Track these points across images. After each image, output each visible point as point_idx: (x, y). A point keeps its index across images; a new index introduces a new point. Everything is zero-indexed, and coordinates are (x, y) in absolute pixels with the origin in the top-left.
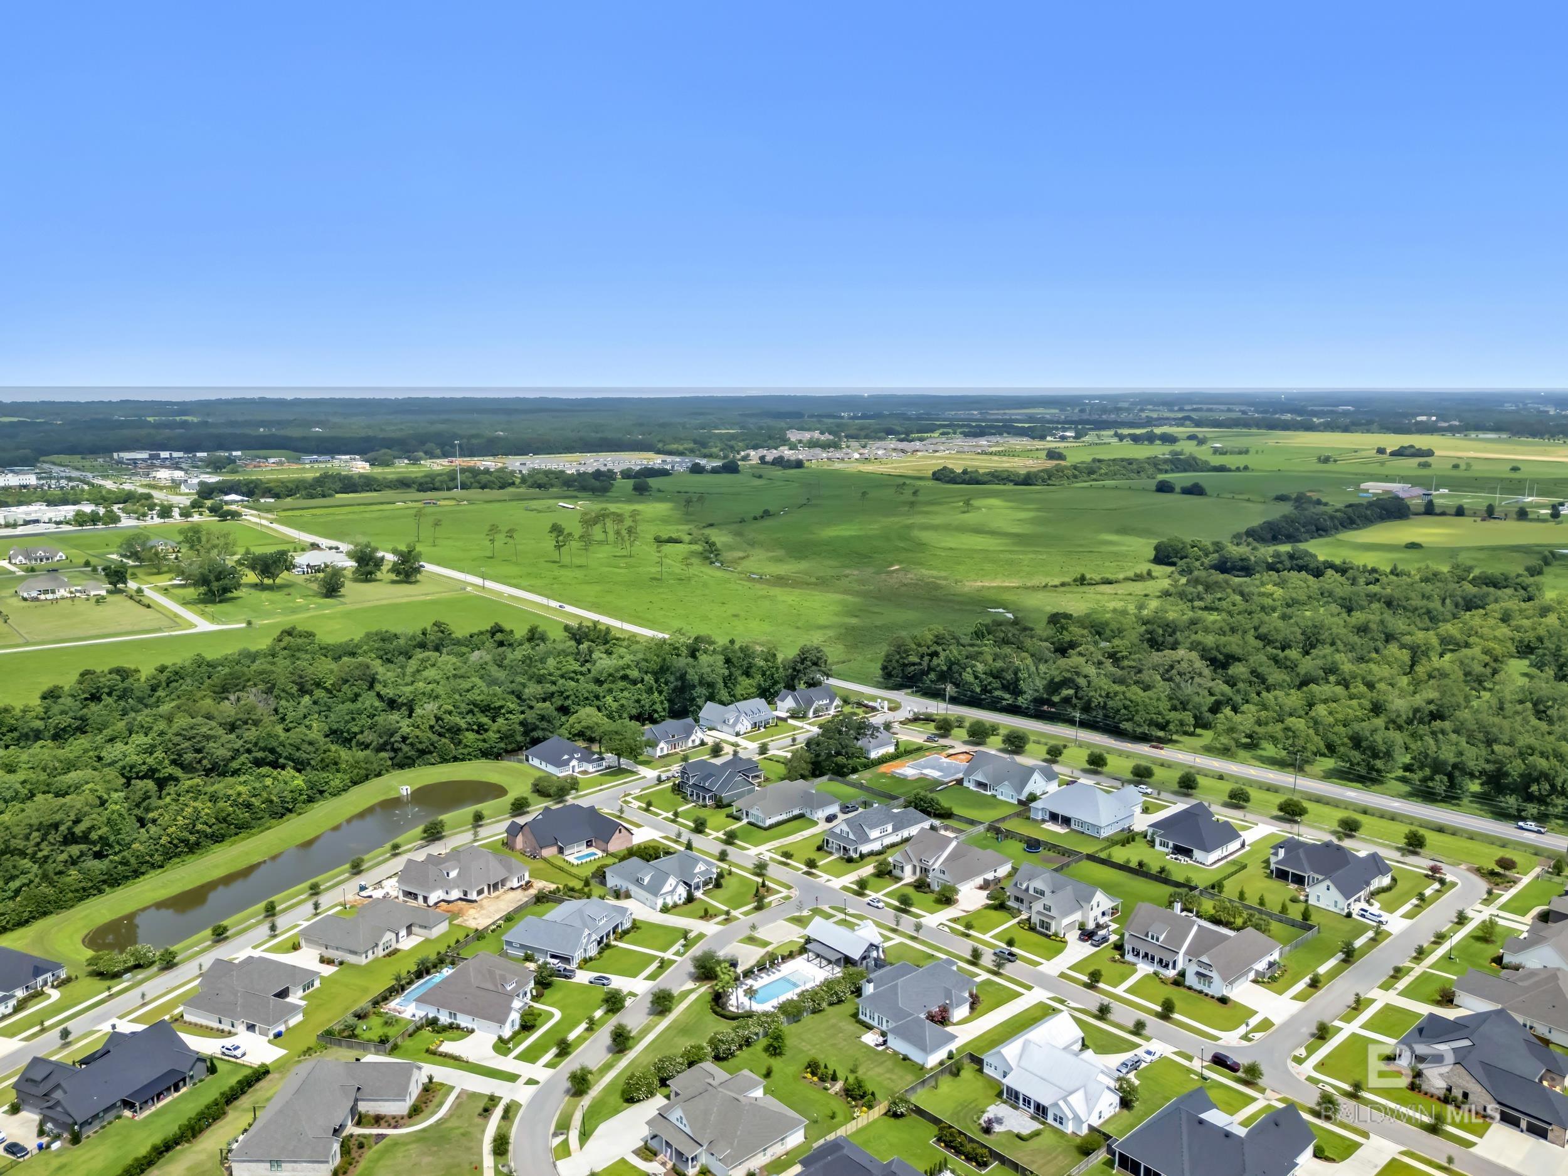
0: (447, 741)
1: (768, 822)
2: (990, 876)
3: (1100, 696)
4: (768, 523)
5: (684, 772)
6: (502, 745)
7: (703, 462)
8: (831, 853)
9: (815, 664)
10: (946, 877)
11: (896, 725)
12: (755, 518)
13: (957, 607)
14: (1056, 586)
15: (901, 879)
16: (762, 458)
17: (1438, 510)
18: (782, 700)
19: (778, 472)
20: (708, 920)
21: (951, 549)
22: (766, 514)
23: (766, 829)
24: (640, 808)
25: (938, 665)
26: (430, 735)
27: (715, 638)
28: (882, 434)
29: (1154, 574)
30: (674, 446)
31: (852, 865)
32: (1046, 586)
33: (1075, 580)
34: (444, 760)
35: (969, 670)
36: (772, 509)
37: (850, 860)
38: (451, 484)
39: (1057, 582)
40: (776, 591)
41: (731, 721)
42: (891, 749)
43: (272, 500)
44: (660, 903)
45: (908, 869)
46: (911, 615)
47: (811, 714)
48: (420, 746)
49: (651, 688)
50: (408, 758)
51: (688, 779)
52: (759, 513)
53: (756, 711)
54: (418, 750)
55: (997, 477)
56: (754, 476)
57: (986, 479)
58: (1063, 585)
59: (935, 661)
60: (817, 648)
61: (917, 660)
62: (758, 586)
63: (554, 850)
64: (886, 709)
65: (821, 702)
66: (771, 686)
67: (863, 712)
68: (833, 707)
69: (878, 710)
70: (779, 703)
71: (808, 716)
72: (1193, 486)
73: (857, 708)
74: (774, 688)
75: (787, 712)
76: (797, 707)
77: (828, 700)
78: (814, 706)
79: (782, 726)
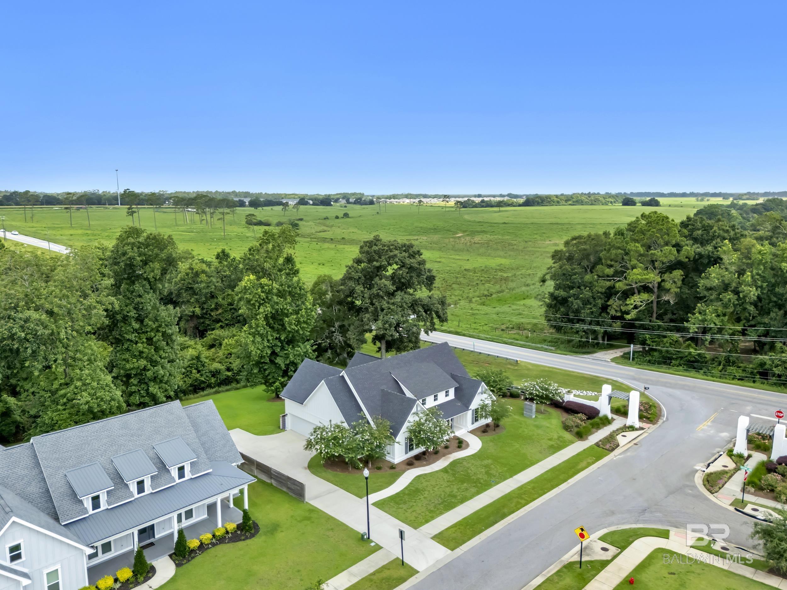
4: (347, 219)
16: (348, 201)
21: (505, 223)
22: (346, 215)
36: (351, 215)
38: (114, 202)
46: (502, 261)
56: (341, 207)
64: (634, 418)
65: (430, 402)
66: (278, 350)
67: (567, 428)
68: (469, 414)
69: (606, 421)
70: (290, 406)
71: (388, 458)
72: (651, 200)
73: (540, 416)
74: (287, 356)
75: (309, 445)
76: (345, 425)
77: (452, 392)
78: (412, 419)
79: (274, 528)
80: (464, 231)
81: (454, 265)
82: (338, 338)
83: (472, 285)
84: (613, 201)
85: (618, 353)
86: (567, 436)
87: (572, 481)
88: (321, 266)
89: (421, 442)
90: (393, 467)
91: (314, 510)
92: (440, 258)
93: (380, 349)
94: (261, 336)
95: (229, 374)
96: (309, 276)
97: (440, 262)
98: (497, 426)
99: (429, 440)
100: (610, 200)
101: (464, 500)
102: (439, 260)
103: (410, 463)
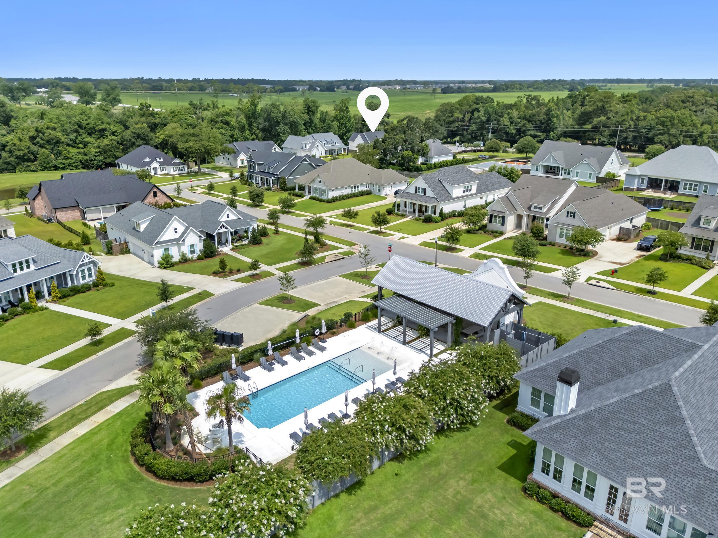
0: (47, 152)
1: (332, 195)
2: (627, 225)
3: (632, 119)
5: (250, 161)
6: (101, 158)
8: (403, 216)
10: (576, 222)
15: (501, 233)
18: (353, 140)
20: (225, 276)
23: (329, 201)
24: (203, 193)
26: (29, 144)
31: (431, 225)
34: (45, 168)
37: (428, 220)
41: (308, 146)
42: (451, 158)
44: (158, 254)
45: (511, 221)
48: (18, 153)
49: (244, 127)
50: (8, 163)
51: (254, 168)
53: (330, 141)
54: (17, 158)
63: (77, 214)
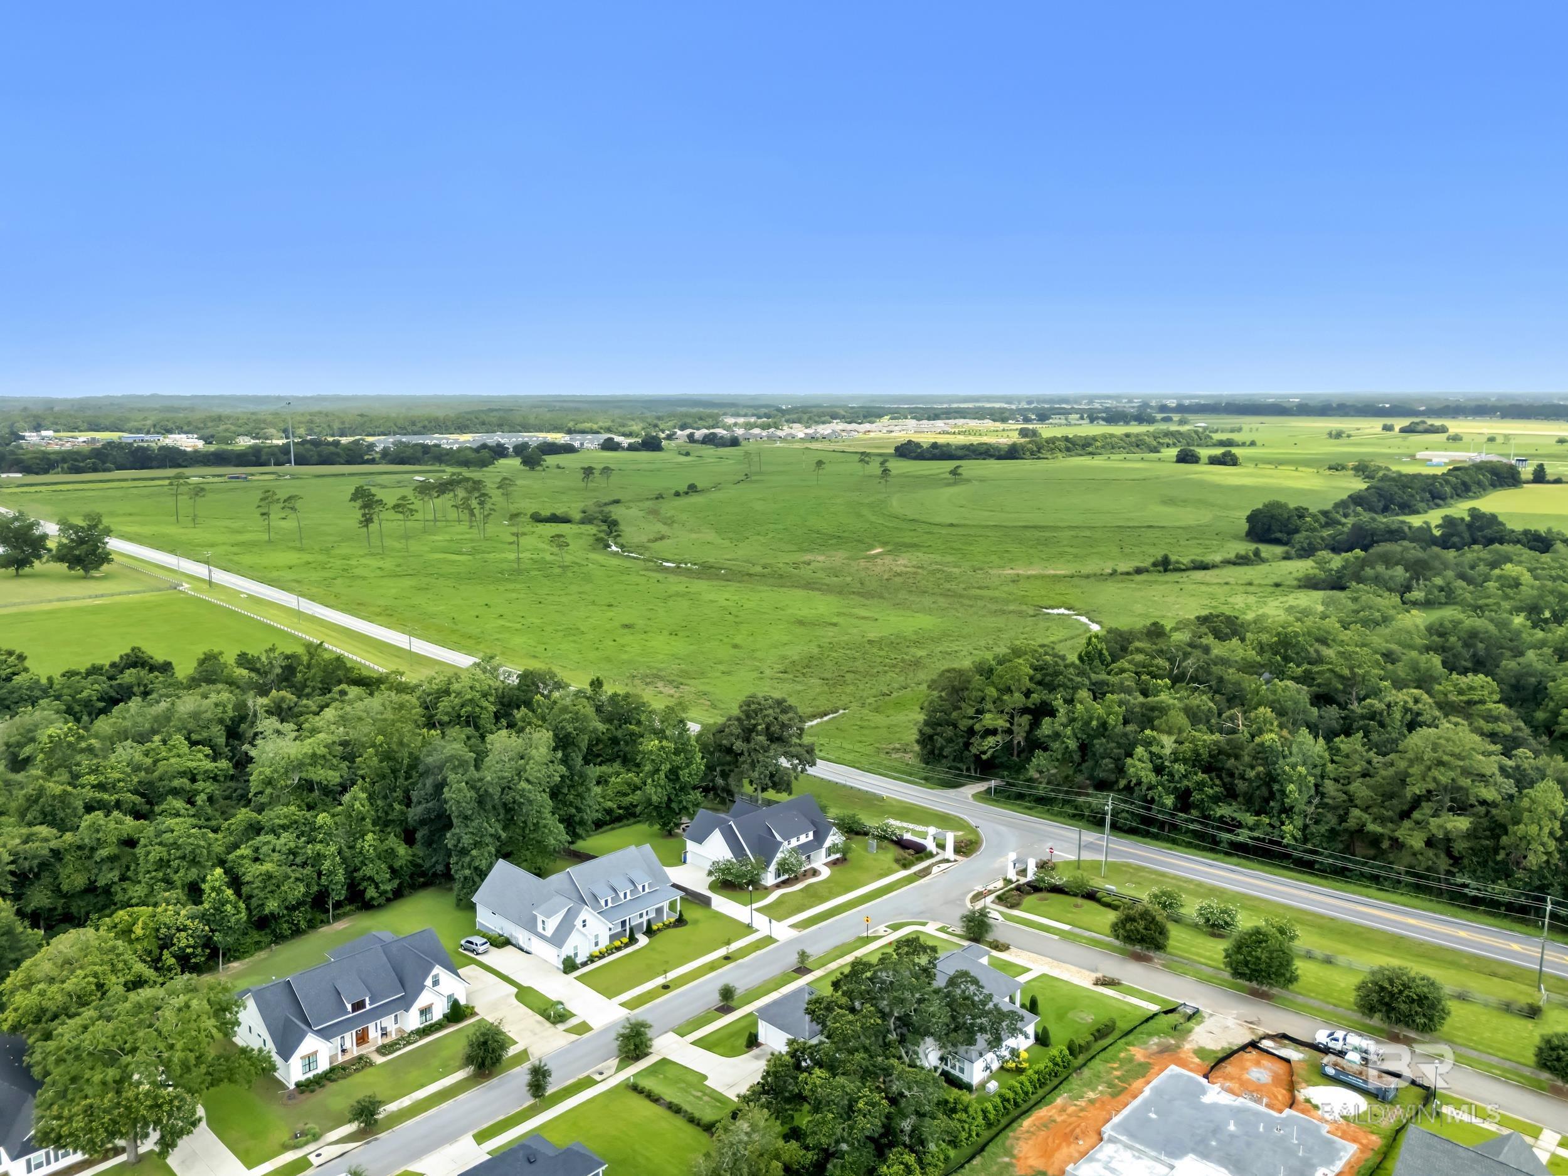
4: (695, 499)
7: (618, 439)
9: (774, 739)
11: (996, 913)
12: (677, 494)
13: (994, 607)
14: (1128, 574)
16: (691, 437)
17: (1549, 478)
19: (709, 451)
21: (952, 525)
22: (692, 489)
25: (1057, 736)
27: (562, 675)
28: (828, 418)
29: (1263, 555)
30: (587, 425)
32: (1114, 573)
33: (1155, 565)
35: (1140, 750)
36: (700, 486)
38: (283, 458)
39: (1123, 567)
40: (700, 586)
41: (552, 927)
43: (20, 475)
46: (924, 622)
47: (769, 878)
52: (683, 487)
55: (974, 451)
56: (680, 453)
57: (960, 453)
58: (1139, 571)
59: (1047, 727)
60: (779, 703)
61: (1001, 723)
62: (672, 578)
64: (949, 853)
65: (794, 843)
66: (673, 797)
67: (897, 861)
68: (823, 851)
69: (931, 855)
70: (691, 845)
71: (763, 883)
72: (1224, 455)
73: (880, 851)
74: (681, 802)
75: (710, 873)
76: (734, 860)
77: (811, 834)
78: (779, 856)
79: (696, 922)
80: (884, 544)
81: (855, 631)
82: (720, 781)
83: (872, 676)
84: (1171, 442)
85: (981, 787)
86: (896, 866)
87: (885, 897)
88: (673, 637)
89: (786, 871)
90: (766, 888)
91: (717, 913)
92: (839, 614)
93: (756, 789)
94: (662, 787)
95: (621, 811)
96: (661, 657)
97: (835, 625)
98: (845, 859)
99: (791, 869)
100: (1167, 440)
101: (811, 907)
102: (834, 620)
103: (778, 886)
